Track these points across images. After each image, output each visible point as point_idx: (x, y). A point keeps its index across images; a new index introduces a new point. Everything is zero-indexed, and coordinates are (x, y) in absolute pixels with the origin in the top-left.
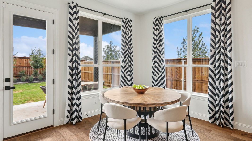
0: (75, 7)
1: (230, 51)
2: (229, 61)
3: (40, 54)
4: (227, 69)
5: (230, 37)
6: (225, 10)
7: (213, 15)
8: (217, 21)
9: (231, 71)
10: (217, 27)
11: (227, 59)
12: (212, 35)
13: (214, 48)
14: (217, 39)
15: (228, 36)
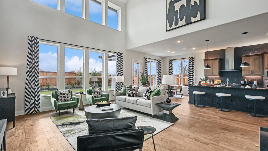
0: (146, 59)
1: (194, 73)
2: (193, 76)
3: (95, 71)
4: (193, 78)
5: (194, 69)
6: (192, 61)
7: (189, 62)
8: (190, 64)
9: (194, 78)
10: (190, 65)
11: (193, 75)
12: (189, 68)
13: (189, 72)
14: (190, 69)
15: (193, 68)
